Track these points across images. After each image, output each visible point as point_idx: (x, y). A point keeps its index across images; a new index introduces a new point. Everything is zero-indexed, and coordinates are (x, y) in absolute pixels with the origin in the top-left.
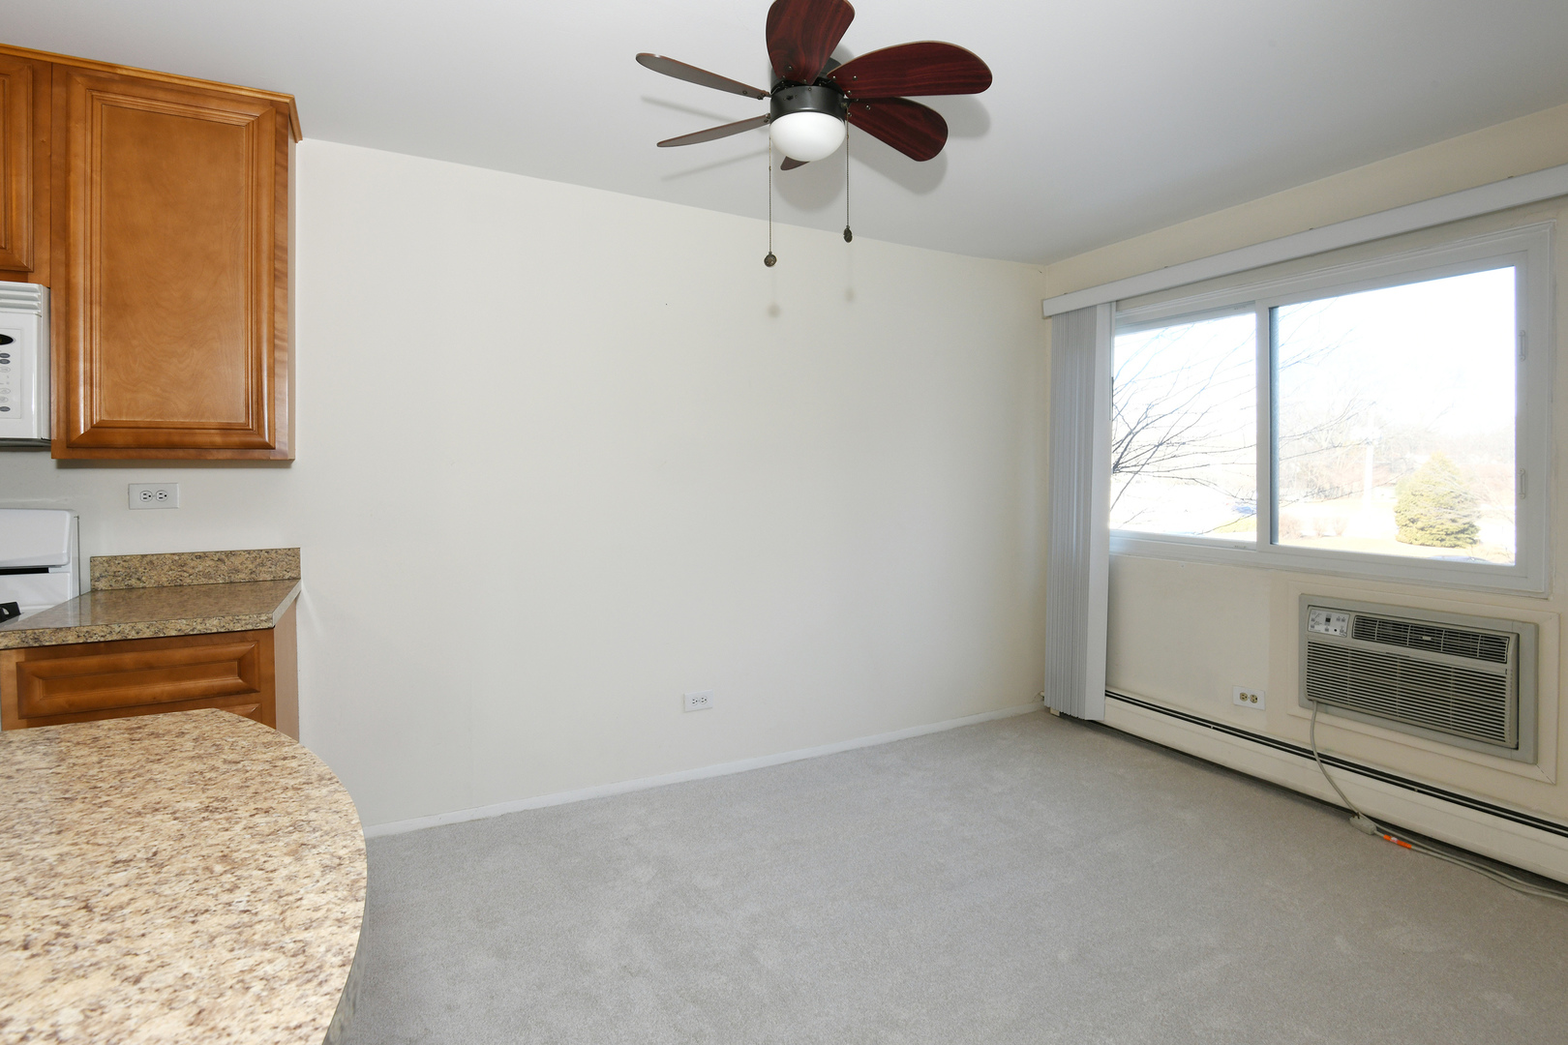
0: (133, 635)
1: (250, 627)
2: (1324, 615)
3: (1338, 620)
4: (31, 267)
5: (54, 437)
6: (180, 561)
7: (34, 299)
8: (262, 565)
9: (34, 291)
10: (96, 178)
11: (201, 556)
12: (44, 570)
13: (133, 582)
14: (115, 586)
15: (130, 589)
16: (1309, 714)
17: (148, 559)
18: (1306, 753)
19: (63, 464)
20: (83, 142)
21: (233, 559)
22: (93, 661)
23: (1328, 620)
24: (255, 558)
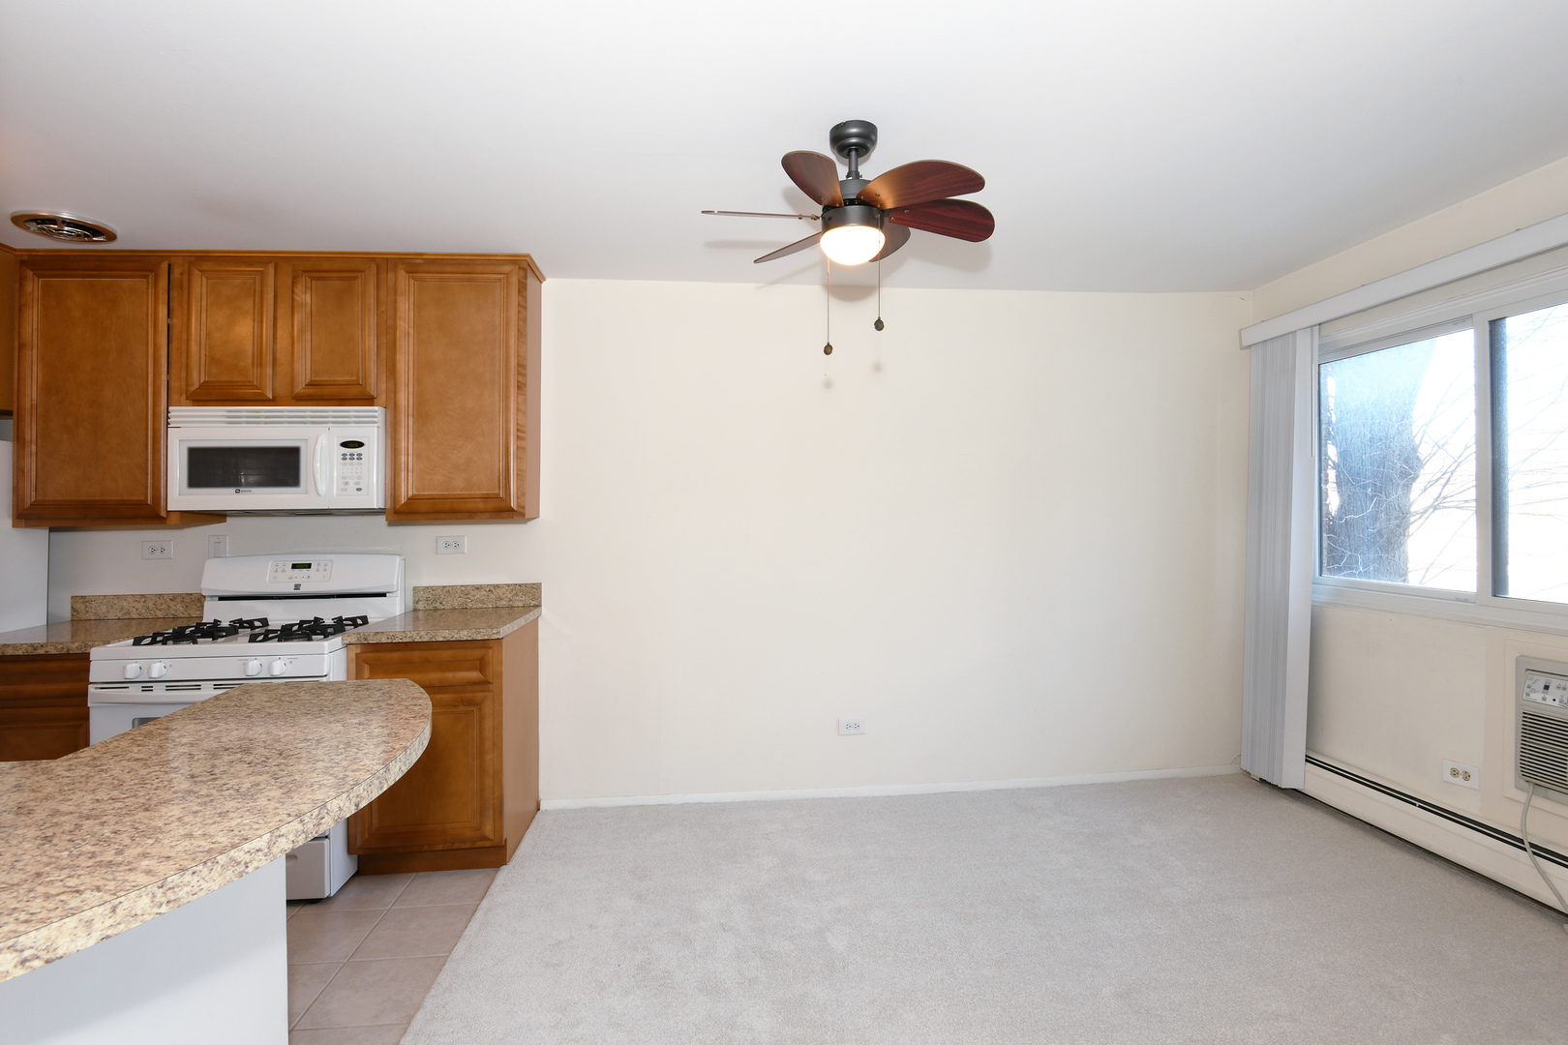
0: (418, 639)
1: (486, 638)
2: (1542, 680)
3: (1558, 687)
4: (375, 395)
5: (388, 506)
6: (466, 591)
7: (375, 417)
8: (517, 595)
9: (377, 411)
10: (411, 331)
11: (478, 588)
12: (383, 595)
13: (438, 605)
14: (427, 608)
15: (436, 609)
16: (1522, 797)
17: (446, 589)
18: (1516, 842)
19: (391, 524)
20: (405, 308)
21: (498, 590)
22: (396, 655)
23: (1547, 687)
24: (512, 590)
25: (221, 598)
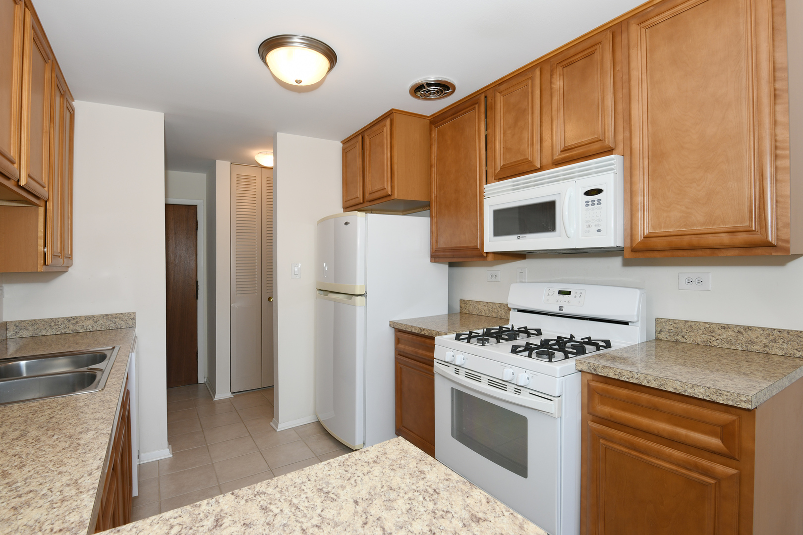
1: (730, 403)
4: (613, 147)
5: (628, 245)
6: (710, 328)
7: (612, 164)
8: (775, 341)
9: (615, 160)
11: (725, 327)
12: (626, 323)
13: (679, 338)
14: (669, 339)
15: (677, 342)
17: (689, 324)
19: (627, 263)
21: (749, 333)
24: (769, 335)
25: (519, 311)
